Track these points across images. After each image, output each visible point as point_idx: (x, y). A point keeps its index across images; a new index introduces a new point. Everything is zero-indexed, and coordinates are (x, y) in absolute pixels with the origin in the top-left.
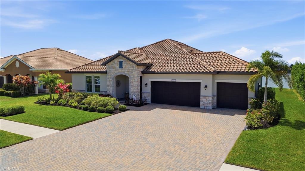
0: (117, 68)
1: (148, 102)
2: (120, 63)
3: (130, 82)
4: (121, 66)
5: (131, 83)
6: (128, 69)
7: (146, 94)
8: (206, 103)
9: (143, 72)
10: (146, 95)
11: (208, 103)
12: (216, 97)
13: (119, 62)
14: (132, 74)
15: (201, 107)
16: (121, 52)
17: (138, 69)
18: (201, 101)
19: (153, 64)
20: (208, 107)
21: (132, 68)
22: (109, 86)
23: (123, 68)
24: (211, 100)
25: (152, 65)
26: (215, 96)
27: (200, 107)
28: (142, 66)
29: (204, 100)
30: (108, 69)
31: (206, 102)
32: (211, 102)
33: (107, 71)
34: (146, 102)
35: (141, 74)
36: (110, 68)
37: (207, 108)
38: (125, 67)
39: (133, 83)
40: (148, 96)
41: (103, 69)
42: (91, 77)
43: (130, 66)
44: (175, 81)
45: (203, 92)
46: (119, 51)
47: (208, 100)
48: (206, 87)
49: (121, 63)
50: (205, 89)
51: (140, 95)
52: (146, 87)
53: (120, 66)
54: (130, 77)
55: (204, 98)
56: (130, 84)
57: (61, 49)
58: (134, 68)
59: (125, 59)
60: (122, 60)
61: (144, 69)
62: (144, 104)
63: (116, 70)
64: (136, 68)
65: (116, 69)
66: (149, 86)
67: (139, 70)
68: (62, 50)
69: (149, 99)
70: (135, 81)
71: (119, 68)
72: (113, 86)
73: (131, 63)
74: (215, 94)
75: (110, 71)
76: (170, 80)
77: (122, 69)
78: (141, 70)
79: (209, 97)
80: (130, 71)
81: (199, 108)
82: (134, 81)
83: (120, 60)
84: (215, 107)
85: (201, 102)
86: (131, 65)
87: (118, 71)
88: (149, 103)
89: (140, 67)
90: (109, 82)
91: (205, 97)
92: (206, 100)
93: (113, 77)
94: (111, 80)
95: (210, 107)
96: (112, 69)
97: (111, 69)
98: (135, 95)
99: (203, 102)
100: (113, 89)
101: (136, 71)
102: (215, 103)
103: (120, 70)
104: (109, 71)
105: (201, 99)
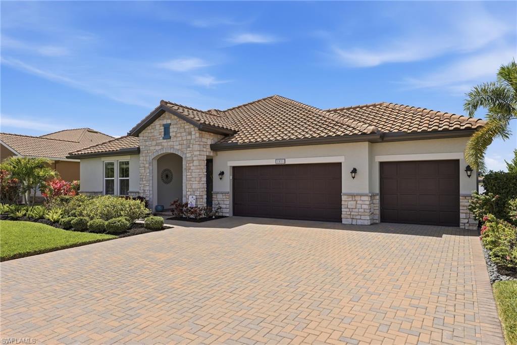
0: (159, 140)
1: (224, 215)
2: (165, 128)
3: (184, 167)
4: (167, 135)
5: (186, 169)
6: (180, 139)
7: (221, 195)
8: (357, 210)
9: (215, 148)
10: (222, 197)
11: (360, 210)
12: (378, 197)
13: (164, 125)
14: (188, 149)
15: (344, 221)
16: (167, 103)
17: (201, 137)
18: (343, 207)
19: (238, 131)
20: (362, 221)
21: (189, 137)
22: (144, 180)
23: (170, 138)
24: (368, 203)
25: (235, 132)
26: (377, 195)
27: (341, 222)
28: (212, 134)
29: (351, 204)
30: (141, 144)
31: (356, 208)
32: (366, 207)
33: (141, 147)
34: (221, 214)
35: (209, 150)
36: (145, 141)
37: (359, 222)
38: (175, 136)
39: (190, 169)
40: (224, 201)
41: (133, 143)
42: (112, 164)
43: (185, 132)
44: (282, 162)
45: (348, 185)
46: (162, 101)
47: (361, 202)
48: (354, 171)
49: (167, 128)
50: (354, 178)
51: (205, 196)
52: (221, 179)
53: (165, 135)
54: (183, 157)
55: (351, 199)
56: (184, 174)
57: (95, 130)
58: (193, 137)
59: (176, 117)
60: (169, 122)
61: (216, 140)
62: (214, 217)
63: (157, 145)
64: (197, 135)
65: (158, 142)
66: (228, 177)
67: (204, 140)
68: (96, 132)
69: (228, 206)
70: (193, 166)
71: (164, 139)
72: (151, 178)
73: (188, 126)
74: (377, 190)
75: (146, 146)
76: (272, 162)
77: (168, 140)
78: (209, 142)
79: (361, 195)
80: (185, 142)
81: (340, 224)
82: (191, 165)
83: (165, 122)
84: (377, 221)
85: (343, 210)
86: (187, 130)
87: (161, 145)
88: (228, 215)
89: (206, 135)
90: (144, 171)
91: (353, 195)
92: (356, 204)
93: (151, 159)
94: (147, 165)
95: (366, 219)
96: (150, 143)
97: (147, 143)
98: (195, 197)
99: (348, 210)
100: (151, 185)
101: (198, 143)
102: (378, 212)
103: (165, 143)
104: (143, 147)
105: (343, 203)
